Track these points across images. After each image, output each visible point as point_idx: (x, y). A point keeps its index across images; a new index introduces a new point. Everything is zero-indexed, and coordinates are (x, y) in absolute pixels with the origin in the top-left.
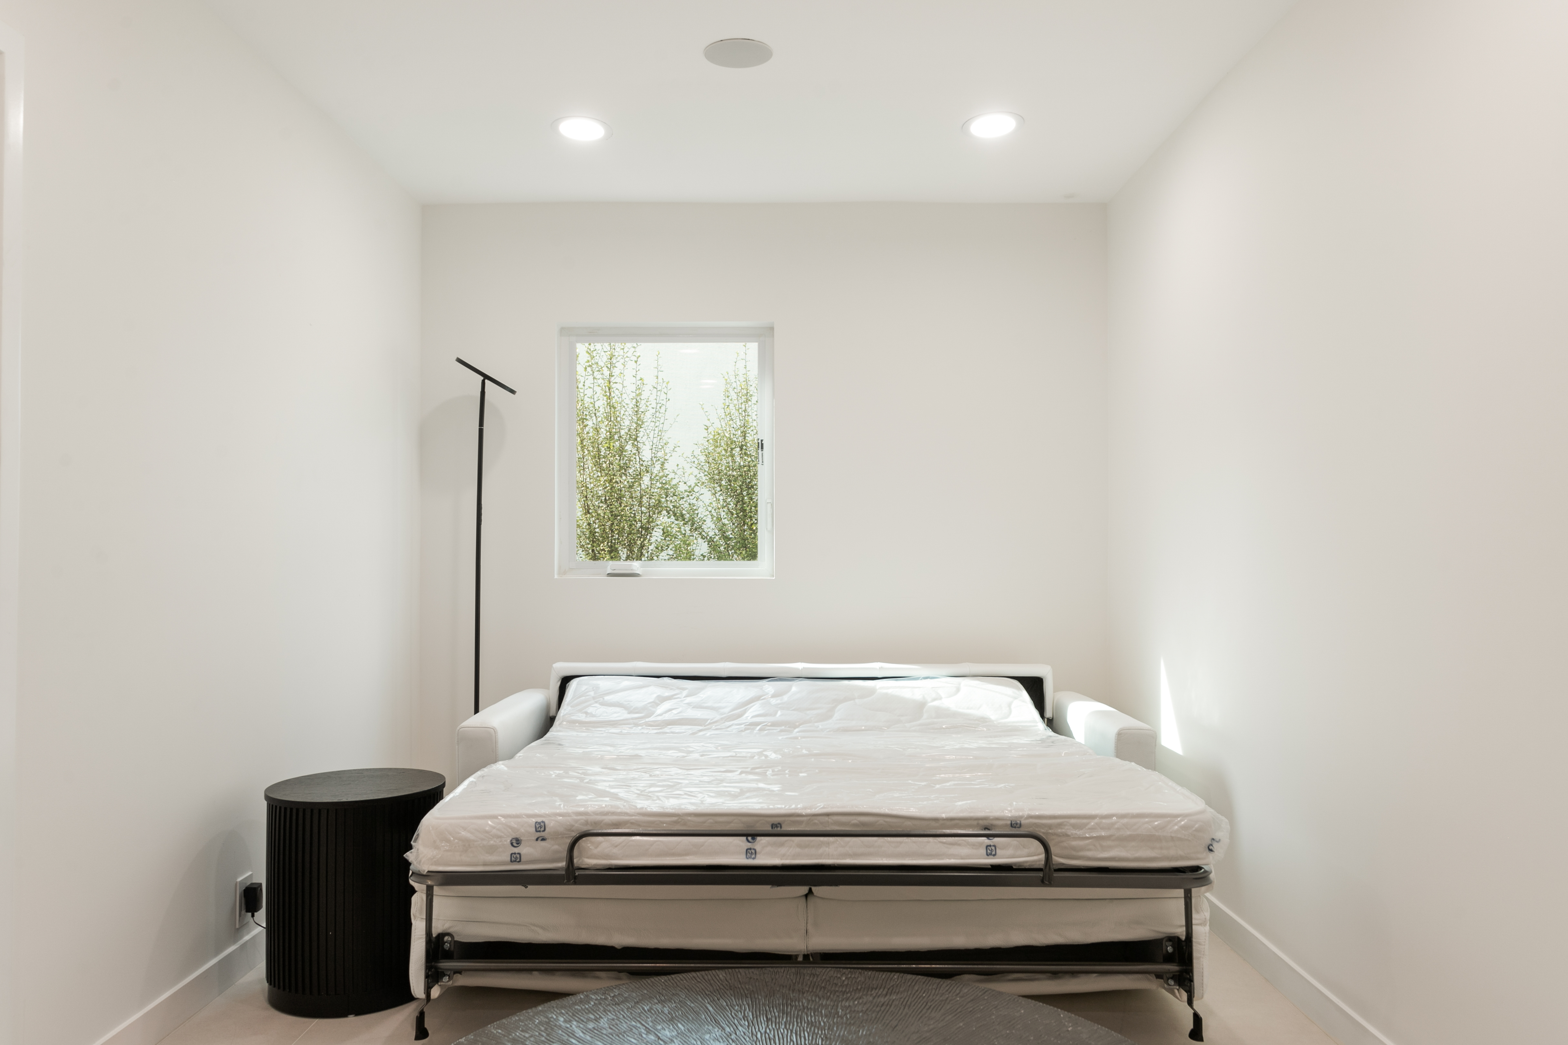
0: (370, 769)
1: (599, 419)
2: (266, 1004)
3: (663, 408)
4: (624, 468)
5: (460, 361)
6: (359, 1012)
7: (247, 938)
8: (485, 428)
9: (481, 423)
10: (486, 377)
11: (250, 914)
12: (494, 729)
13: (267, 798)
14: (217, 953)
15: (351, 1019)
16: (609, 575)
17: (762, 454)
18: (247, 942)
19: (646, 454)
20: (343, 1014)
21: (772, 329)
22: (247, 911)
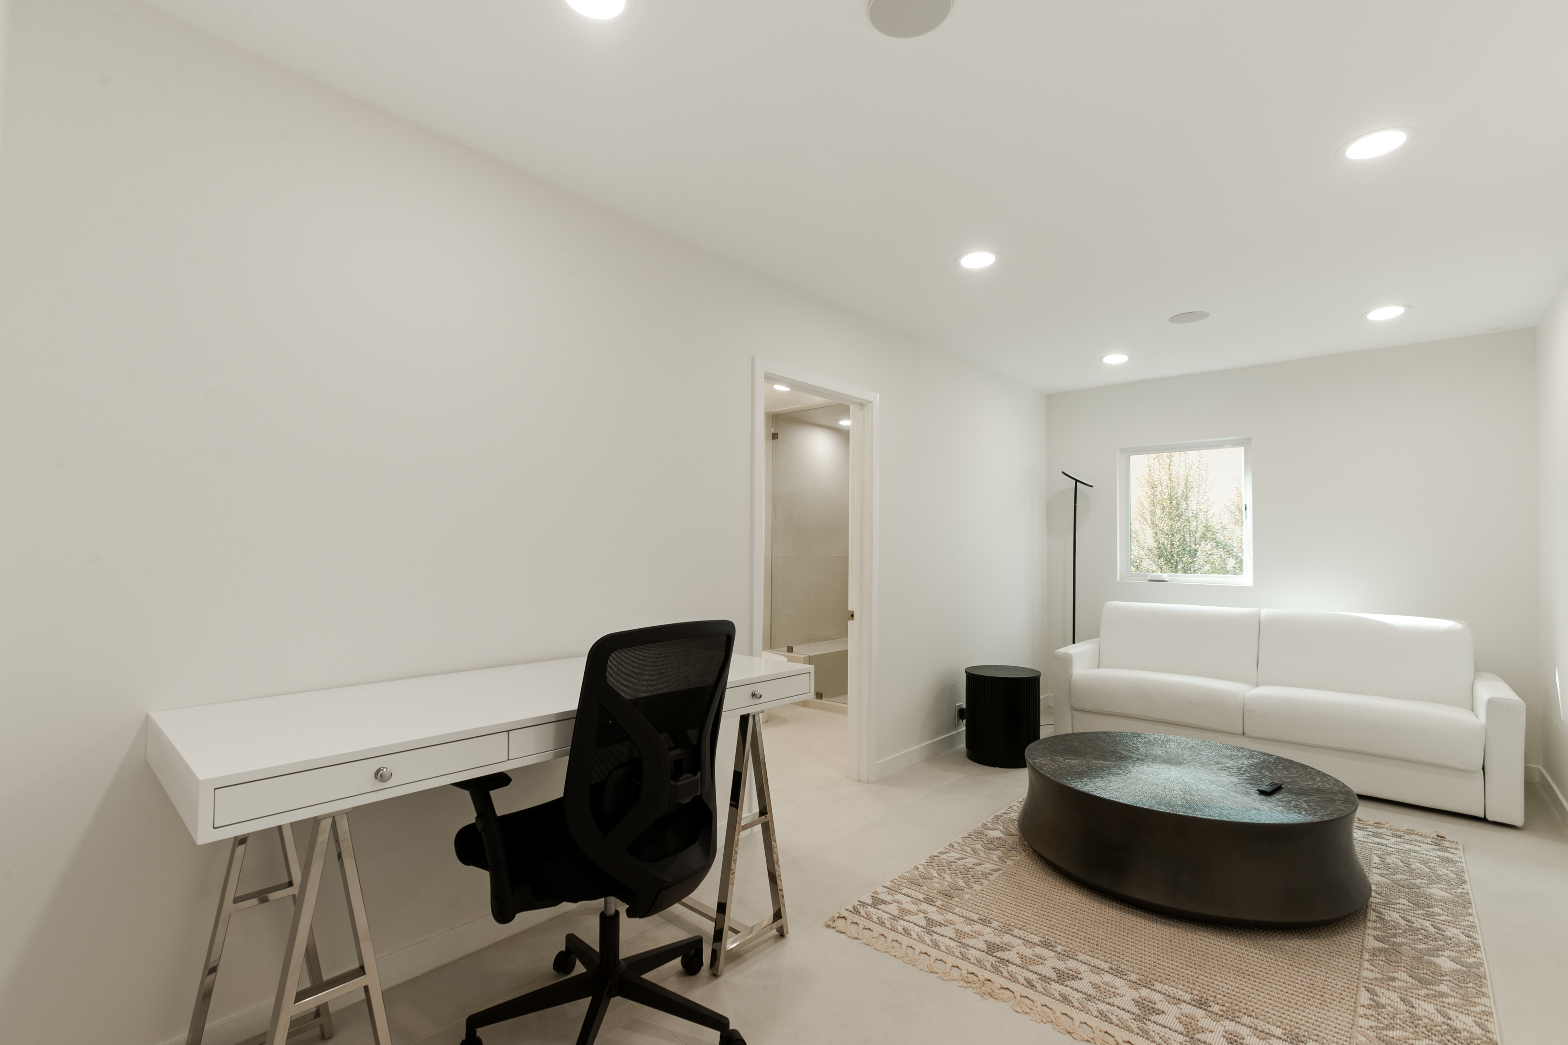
0: (1010, 666)
1: (1163, 488)
2: (966, 756)
3: (1205, 479)
4: (1180, 516)
5: (1063, 473)
6: (1000, 767)
7: (960, 730)
8: (1077, 505)
9: (1075, 503)
10: (1077, 481)
11: (961, 720)
12: (1071, 655)
13: (966, 672)
14: (948, 732)
15: (997, 769)
16: (1149, 580)
17: (1246, 513)
18: (960, 731)
19: (1193, 506)
20: (994, 766)
21: (1250, 439)
22: (960, 718)
